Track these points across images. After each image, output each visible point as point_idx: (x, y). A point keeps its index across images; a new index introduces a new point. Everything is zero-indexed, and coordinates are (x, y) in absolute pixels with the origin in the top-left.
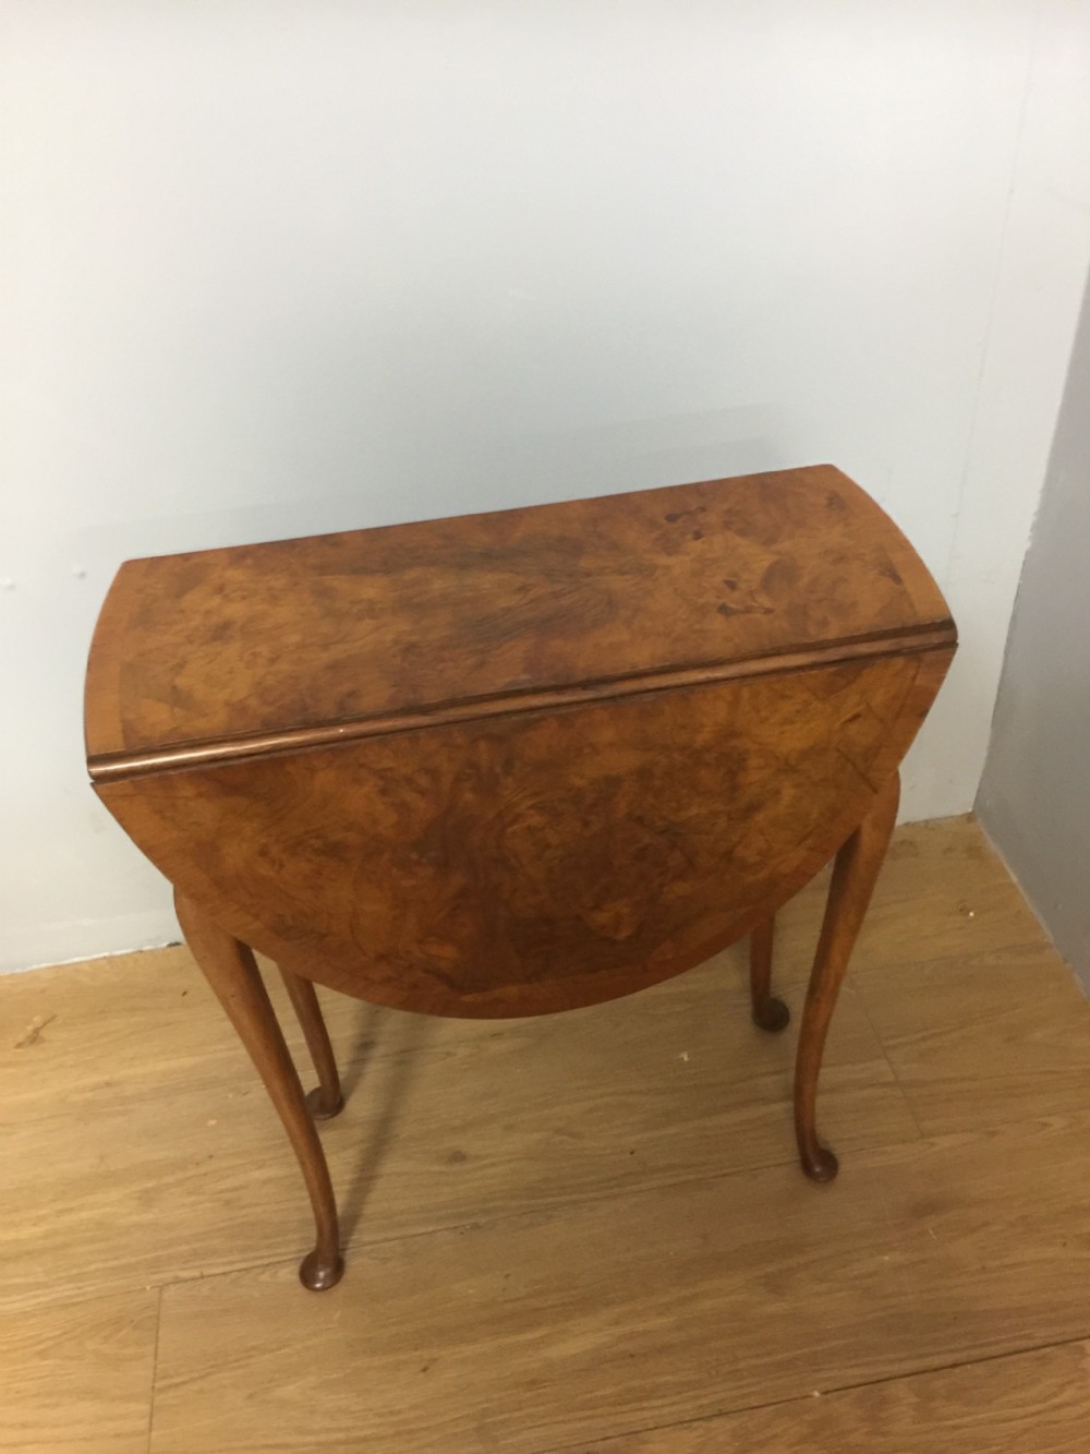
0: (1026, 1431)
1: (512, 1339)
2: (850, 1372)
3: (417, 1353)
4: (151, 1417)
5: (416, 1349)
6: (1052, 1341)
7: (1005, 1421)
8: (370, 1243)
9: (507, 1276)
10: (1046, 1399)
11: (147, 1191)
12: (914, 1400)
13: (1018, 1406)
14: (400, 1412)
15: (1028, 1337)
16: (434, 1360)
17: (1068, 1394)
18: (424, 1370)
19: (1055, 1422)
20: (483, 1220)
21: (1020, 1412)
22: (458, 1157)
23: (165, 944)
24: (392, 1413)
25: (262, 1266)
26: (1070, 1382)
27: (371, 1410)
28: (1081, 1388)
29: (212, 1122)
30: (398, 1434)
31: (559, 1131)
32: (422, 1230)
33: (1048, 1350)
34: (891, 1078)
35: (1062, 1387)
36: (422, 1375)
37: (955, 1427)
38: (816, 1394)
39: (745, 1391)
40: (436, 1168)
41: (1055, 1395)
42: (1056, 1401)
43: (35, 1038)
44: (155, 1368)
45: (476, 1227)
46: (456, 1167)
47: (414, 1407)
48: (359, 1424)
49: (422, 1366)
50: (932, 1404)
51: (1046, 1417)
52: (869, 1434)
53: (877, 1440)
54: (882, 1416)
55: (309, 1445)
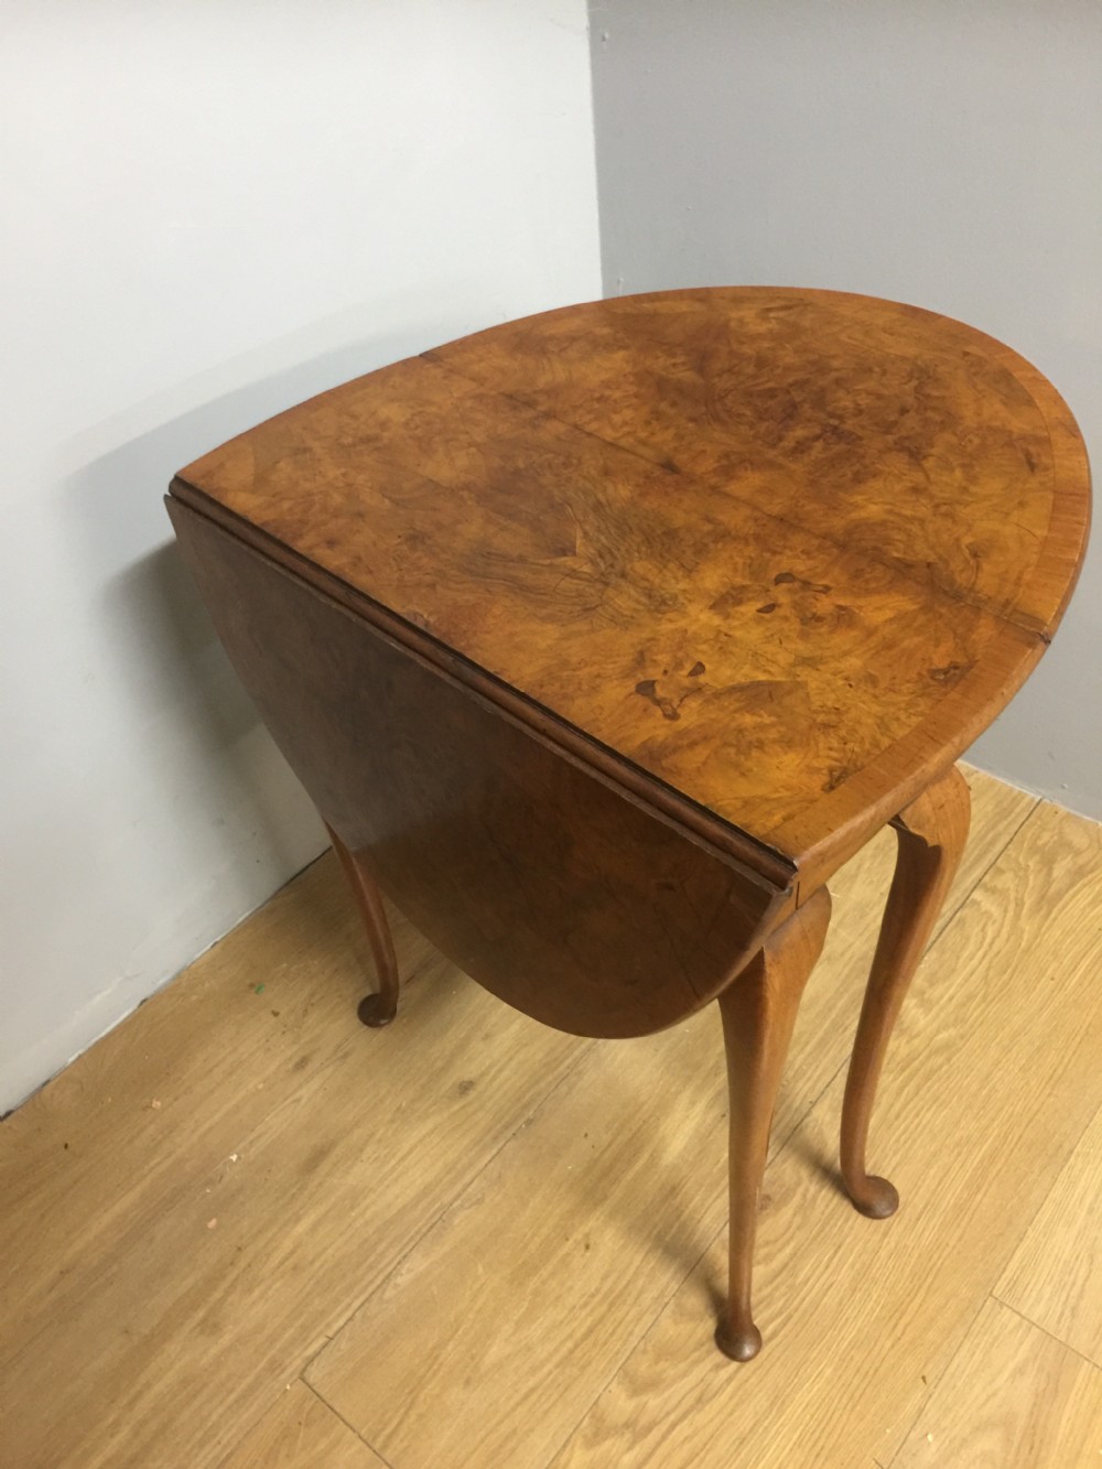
0: (989, 969)
1: (629, 1177)
3: (571, 1241)
5: (567, 1239)
6: (957, 907)
7: (972, 974)
8: (455, 1199)
9: (586, 1135)
10: (982, 943)
11: (204, 1320)
13: (971, 959)
14: (598, 1290)
16: (587, 1236)
17: (990, 931)
18: (587, 1247)
19: (999, 952)
20: (531, 1113)
21: (975, 962)
22: (465, 1087)
24: (593, 1296)
25: (379, 1287)
26: (986, 924)
27: (574, 1307)
28: (994, 922)
29: (212, 1224)
30: (612, 1305)
32: (489, 1157)
33: (958, 915)
35: (983, 930)
36: (588, 1254)
37: (951, 999)
39: (815, 1078)
40: (456, 1107)
41: (984, 938)
42: (988, 940)
44: (360, 1437)
45: (529, 1122)
46: (472, 1094)
47: (605, 1277)
48: (575, 1325)
49: (583, 1247)
50: (926, 996)
51: (991, 954)
52: (908, 1042)
53: (916, 1042)
54: (905, 1025)
55: (550, 1373)
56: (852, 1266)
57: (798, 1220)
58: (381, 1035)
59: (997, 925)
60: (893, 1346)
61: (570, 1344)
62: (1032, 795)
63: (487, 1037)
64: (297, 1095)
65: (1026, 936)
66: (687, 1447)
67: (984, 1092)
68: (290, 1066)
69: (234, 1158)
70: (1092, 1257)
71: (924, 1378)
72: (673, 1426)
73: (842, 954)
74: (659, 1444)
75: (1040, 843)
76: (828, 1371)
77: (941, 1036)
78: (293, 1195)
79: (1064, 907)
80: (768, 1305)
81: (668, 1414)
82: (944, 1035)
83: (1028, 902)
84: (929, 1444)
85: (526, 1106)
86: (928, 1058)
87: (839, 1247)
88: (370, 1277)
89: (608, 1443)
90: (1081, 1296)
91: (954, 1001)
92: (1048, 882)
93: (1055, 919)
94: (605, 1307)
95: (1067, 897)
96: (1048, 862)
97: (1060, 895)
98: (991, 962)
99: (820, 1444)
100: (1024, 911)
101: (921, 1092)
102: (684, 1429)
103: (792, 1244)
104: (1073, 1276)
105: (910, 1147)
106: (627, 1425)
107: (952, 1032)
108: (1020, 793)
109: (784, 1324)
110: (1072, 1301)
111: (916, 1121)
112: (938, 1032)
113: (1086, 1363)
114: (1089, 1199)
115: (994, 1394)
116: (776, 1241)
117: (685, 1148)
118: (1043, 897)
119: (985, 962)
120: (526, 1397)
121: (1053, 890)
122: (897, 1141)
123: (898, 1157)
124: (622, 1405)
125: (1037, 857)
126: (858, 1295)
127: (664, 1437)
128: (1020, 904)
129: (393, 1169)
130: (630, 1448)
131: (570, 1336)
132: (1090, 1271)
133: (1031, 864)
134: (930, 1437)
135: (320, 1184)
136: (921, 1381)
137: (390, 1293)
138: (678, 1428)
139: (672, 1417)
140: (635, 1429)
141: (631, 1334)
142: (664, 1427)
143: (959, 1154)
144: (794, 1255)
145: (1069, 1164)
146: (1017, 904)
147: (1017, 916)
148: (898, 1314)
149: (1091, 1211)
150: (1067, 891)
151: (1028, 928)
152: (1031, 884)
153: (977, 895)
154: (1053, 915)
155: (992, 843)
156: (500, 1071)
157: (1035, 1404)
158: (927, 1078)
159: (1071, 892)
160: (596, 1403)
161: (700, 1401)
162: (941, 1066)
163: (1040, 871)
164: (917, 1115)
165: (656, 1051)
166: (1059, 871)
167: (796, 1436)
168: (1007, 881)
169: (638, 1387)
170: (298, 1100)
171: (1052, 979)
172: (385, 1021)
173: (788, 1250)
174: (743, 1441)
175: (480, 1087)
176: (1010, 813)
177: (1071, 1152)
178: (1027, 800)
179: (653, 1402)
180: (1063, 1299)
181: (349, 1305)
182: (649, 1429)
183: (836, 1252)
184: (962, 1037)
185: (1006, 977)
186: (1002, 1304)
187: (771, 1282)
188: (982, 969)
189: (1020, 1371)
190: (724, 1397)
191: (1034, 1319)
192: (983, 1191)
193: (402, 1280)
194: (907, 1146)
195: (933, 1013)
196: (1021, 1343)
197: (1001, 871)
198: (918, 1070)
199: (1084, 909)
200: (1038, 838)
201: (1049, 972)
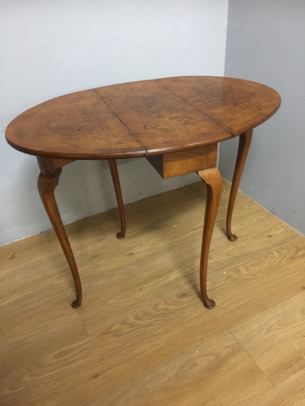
0: (268, 267)
1: (157, 281)
2: (230, 267)
4: (80, 315)
5: (137, 287)
7: (263, 267)
8: (118, 273)
9: (152, 270)
10: (269, 262)
11: (58, 277)
12: (244, 268)
14: (138, 298)
15: (262, 254)
16: (142, 288)
17: (273, 260)
18: (141, 290)
19: (273, 265)
20: (142, 263)
21: (265, 265)
22: (131, 254)
23: (39, 233)
24: (137, 299)
25: (94, 283)
26: (273, 258)
27: (132, 300)
28: (276, 259)
30: (140, 302)
31: (152, 245)
32: (129, 268)
34: (219, 220)
35: (272, 260)
36: (140, 291)
38: (225, 272)
40: (127, 257)
41: (271, 261)
42: (271, 262)
43: (13, 257)
45: (141, 264)
46: (132, 256)
47: (141, 297)
48: (130, 303)
49: (140, 290)
50: (248, 268)
51: (270, 265)
52: (238, 276)
53: (240, 276)
54: (239, 272)
55: (120, 309)
56: (198, 313)
57: (190, 301)
58: (119, 240)
59: (276, 260)
60: (199, 331)
61: (127, 306)
62: (302, 235)
63: (141, 247)
64: (97, 245)
65: (282, 264)
66: (141, 333)
67: (251, 291)
68: (98, 240)
69: (79, 252)
70: (259, 332)
71: (203, 340)
72: (140, 328)
73: (232, 254)
74: (135, 330)
75: (298, 246)
76: (181, 331)
77: (247, 277)
78: (87, 262)
79: (296, 261)
80: (174, 314)
81: (141, 325)
82: (248, 277)
83: (287, 257)
84: (196, 352)
85: (142, 261)
86: (241, 280)
87: (197, 309)
88: (94, 280)
89: (124, 326)
90: (252, 338)
91: (255, 271)
92: (295, 254)
93: (292, 263)
94: (138, 302)
95: (299, 259)
96: (298, 250)
97: (297, 258)
98: (269, 266)
99: (171, 343)
100: (285, 259)
101: (235, 286)
102: (142, 329)
103: (187, 304)
104: (252, 334)
105: (226, 296)
106: (131, 324)
107: (251, 277)
108: (299, 234)
109: (176, 318)
110: (249, 339)
111: (231, 291)
112: (247, 276)
113: (245, 352)
114: (266, 320)
115: (218, 349)
116: (183, 303)
117: (173, 279)
118: (292, 257)
119: (268, 266)
120: (113, 311)
121: (296, 256)
122: (224, 294)
123: (221, 297)
124: (132, 320)
125: (296, 249)
126: (196, 319)
127: (137, 329)
128: (285, 257)
129: (108, 264)
130: (128, 328)
131: (128, 304)
132: (257, 334)
133: (293, 250)
134: (197, 351)
135: (93, 262)
136: (201, 340)
137: (96, 284)
138: (141, 329)
139: (141, 326)
140: (132, 325)
141: (141, 308)
142: (139, 327)
143: (237, 301)
144: (185, 307)
145: (265, 312)
146: (284, 257)
147: (282, 259)
148: (204, 326)
149: (265, 323)
150: (299, 258)
151: (283, 262)
152: (290, 254)
153: (274, 252)
154: (292, 261)
155: (285, 243)
156: (140, 253)
157: (227, 355)
158: (239, 284)
159: (301, 258)
160: (126, 318)
161: (149, 326)
162: (243, 283)
163: (295, 251)
164: (231, 290)
165: (176, 260)
166: (300, 253)
167: (166, 340)
168: (284, 251)
169: (137, 318)
170: (96, 246)
171: (284, 274)
172: (121, 238)
173: (185, 305)
174: (154, 336)
175: (134, 255)
176: (294, 238)
177: (267, 310)
178: (300, 236)
179: (138, 322)
180: (247, 337)
181: (87, 284)
182: (135, 326)
183: (196, 309)
184: (252, 279)
185: (272, 270)
186: (230, 333)
187: (178, 310)
188: (266, 267)
189: (227, 347)
190: (154, 327)
191: (237, 338)
192: (239, 310)
193: (99, 283)
194: (225, 295)
195: (248, 272)
196: (231, 342)
197: (283, 249)
198: (237, 282)
199: (302, 263)
200: (299, 245)
201: (284, 273)
